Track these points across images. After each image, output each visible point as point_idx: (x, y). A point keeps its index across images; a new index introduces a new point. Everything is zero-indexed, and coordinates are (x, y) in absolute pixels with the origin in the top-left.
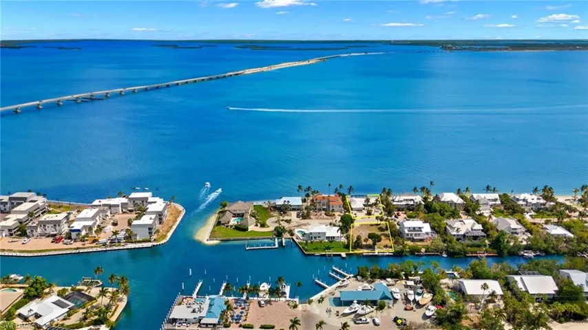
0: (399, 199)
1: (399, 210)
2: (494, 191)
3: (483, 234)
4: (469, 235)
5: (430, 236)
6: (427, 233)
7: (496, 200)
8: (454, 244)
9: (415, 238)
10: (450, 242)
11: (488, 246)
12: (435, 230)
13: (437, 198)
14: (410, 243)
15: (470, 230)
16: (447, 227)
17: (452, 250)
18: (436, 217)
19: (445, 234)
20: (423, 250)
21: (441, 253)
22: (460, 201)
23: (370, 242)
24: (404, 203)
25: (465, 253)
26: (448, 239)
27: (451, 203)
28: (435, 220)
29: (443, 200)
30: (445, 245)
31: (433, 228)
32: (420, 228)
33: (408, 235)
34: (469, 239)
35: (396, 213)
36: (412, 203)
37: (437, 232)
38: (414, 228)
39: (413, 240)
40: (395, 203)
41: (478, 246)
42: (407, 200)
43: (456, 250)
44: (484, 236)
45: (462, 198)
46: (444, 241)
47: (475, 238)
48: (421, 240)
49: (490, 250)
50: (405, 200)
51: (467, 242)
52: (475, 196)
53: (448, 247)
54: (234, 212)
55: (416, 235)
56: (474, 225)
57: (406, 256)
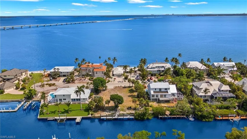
0: (152, 67)
1: (152, 75)
2: (230, 61)
3: (231, 95)
4: (218, 96)
5: (176, 97)
6: (173, 94)
7: (233, 67)
8: (202, 106)
9: (161, 99)
10: (197, 104)
11: (237, 108)
12: (181, 91)
13: (184, 65)
14: (155, 104)
15: (217, 90)
16: (194, 88)
17: (200, 113)
18: (182, 79)
19: (191, 95)
20: (168, 113)
21: (187, 116)
22: (204, 67)
23: (112, 104)
24: (156, 69)
25: (215, 116)
26: (195, 100)
27: (196, 69)
28: (182, 82)
29: (189, 66)
30: (192, 106)
31: (179, 89)
32: (166, 89)
33: (153, 96)
34: (218, 101)
35: (149, 77)
36: (163, 69)
37: (184, 94)
38: (160, 89)
39: (159, 102)
40: (148, 70)
41: (227, 108)
42: (159, 67)
43: (205, 114)
44: (234, 97)
45: (205, 65)
46: (191, 102)
47: (225, 99)
48: (167, 101)
49: (240, 111)
50: (157, 67)
51: (216, 103)
52: (216, 64)
53: (194, 109)
54: (5, 78)
55: (161, 96)
56: (220, 86)
57: (148, 119)
